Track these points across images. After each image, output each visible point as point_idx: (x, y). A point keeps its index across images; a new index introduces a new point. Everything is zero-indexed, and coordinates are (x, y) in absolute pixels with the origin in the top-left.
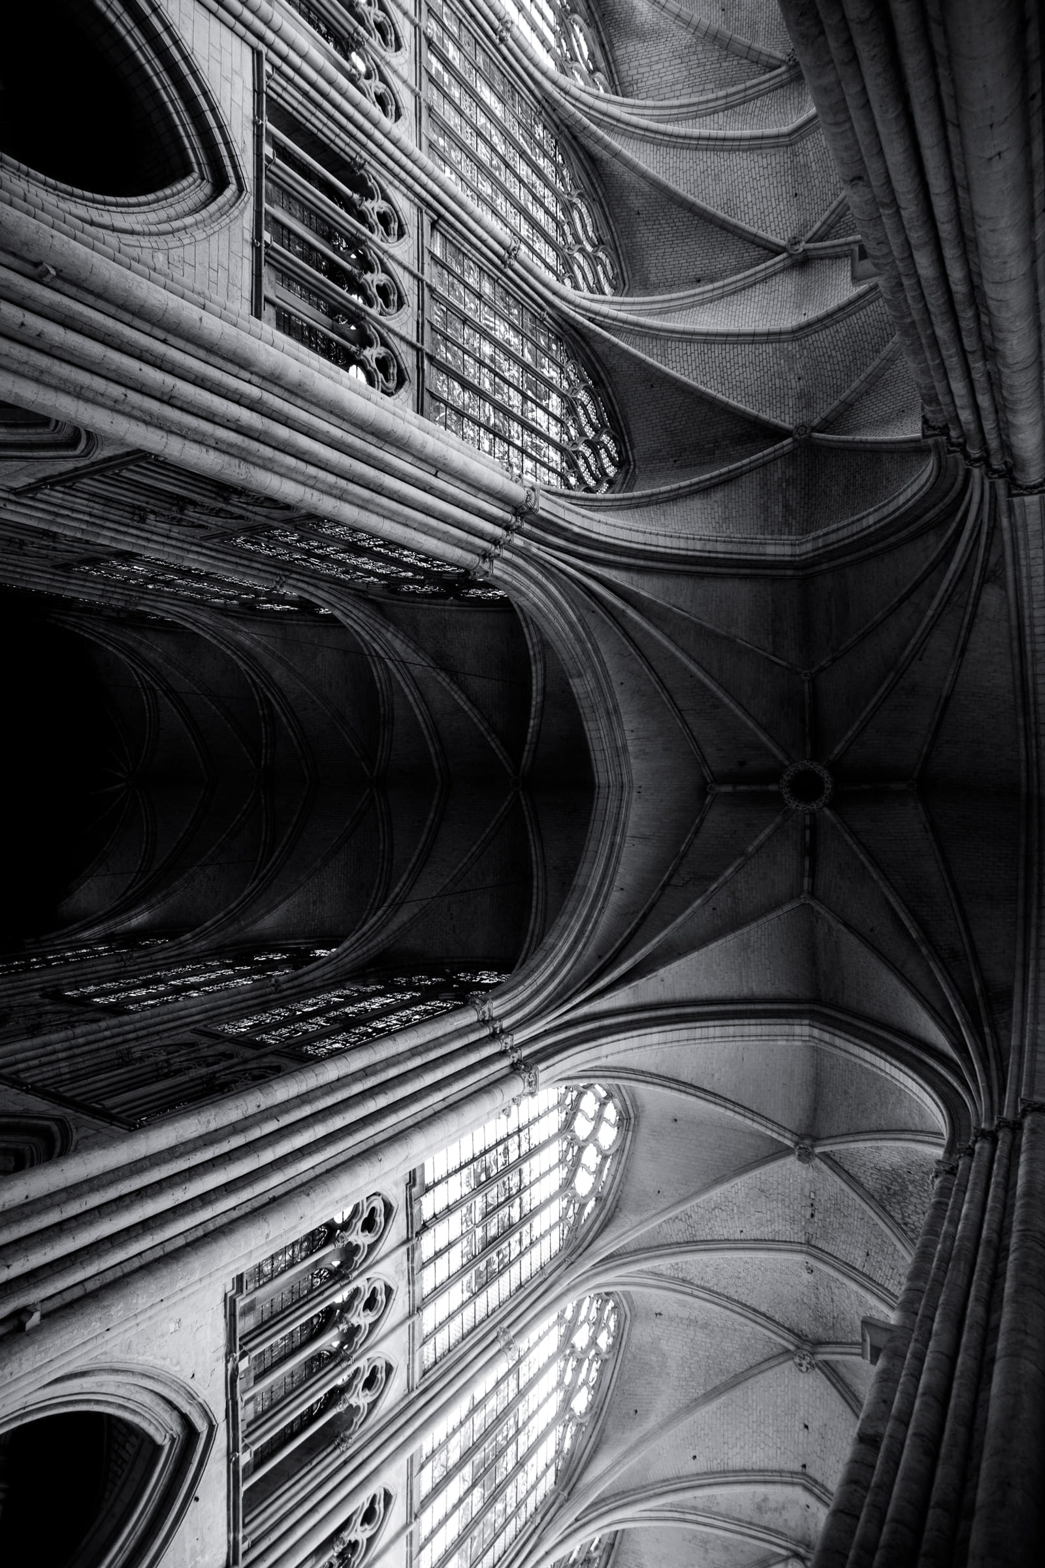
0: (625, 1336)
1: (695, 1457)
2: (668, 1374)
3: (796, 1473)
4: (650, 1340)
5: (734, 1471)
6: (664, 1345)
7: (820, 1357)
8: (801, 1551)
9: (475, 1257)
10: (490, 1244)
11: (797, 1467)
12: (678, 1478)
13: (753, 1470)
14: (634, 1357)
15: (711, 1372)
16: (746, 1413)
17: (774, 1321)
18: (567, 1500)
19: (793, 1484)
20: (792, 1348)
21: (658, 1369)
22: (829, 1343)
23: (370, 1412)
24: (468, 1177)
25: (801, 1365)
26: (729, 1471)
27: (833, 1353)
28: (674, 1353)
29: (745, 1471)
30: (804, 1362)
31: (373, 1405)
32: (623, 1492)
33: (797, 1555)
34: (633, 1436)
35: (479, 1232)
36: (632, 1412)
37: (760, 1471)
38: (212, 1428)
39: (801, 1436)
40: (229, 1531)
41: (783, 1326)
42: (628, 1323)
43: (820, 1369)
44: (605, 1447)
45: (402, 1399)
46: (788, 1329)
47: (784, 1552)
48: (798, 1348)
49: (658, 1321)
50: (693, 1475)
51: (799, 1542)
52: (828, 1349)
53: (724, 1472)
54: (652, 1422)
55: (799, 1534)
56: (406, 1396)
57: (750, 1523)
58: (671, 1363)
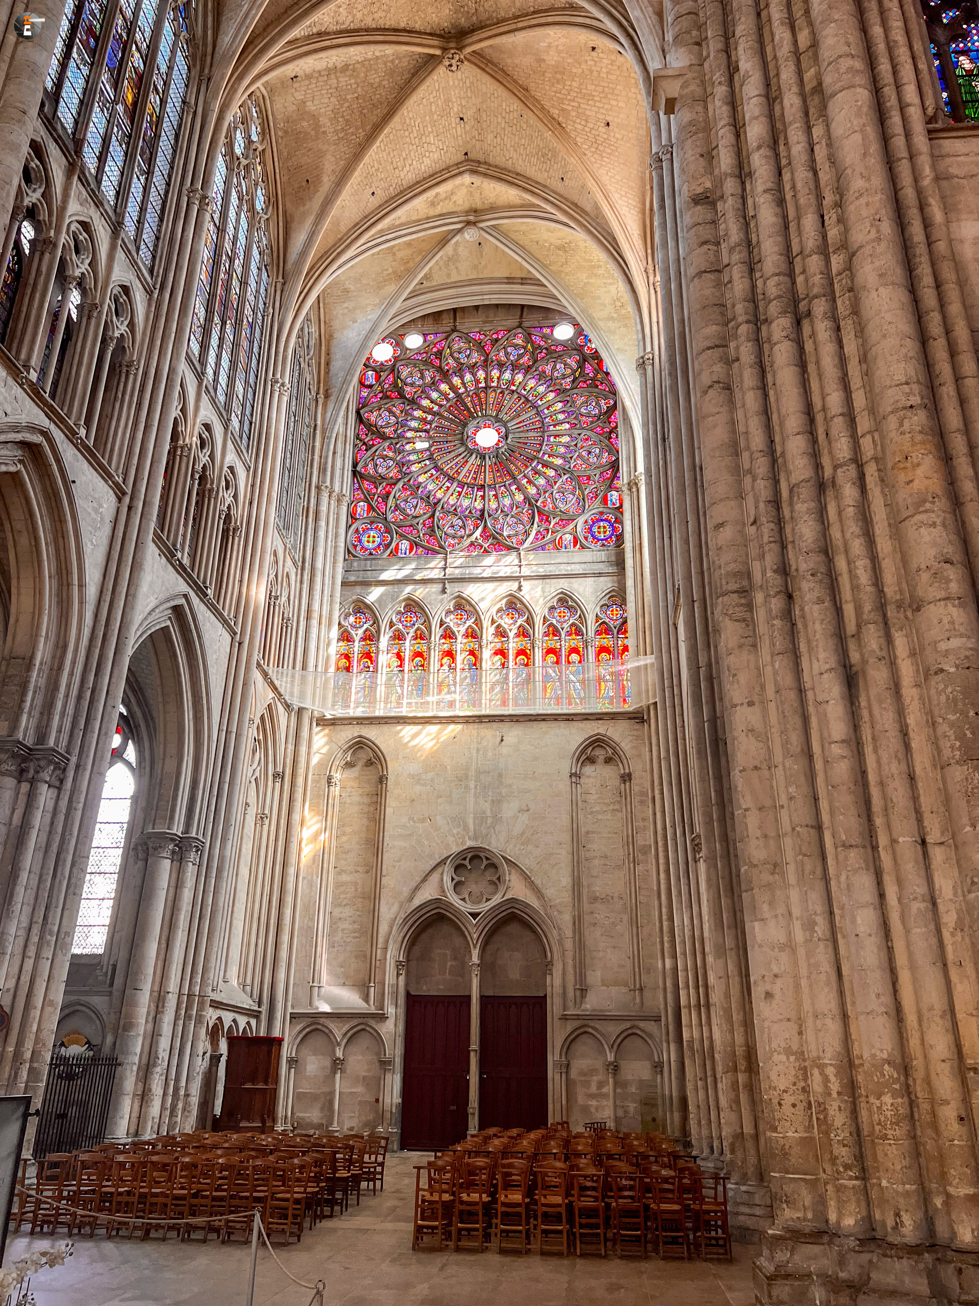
0: (270, 117)
1: (373, 194)
2: (324, 132)
3: (461, 163)
4: (294, 108)
5: (409, 188)
6: (311, 107)
7: (469, 50)
8: (472, 218)
9: (130, 136)
10: (135, 111)
11: (461, 157)
12: (365, 217)
13: (425, 179)
14: (286, 132)
15: (365, 111)
16: (407, 133)
17: (416, 32)
18: (284, 284)
19: (460, 173)
20: (438, 52)
21: (313, 133)
22: (473, 31)
23: (133, 331)
24: (80, 53)
25: (451, 65)
26: (405, 190)
27: (481, 40)
28: (323, 110)
29: (418, 182)
30: (454, 62)
31: (132, 325)
32: (326, 252)
33: (469, 223)
34: (316, 203)
35: (120, 108)
36: (304, 183)
37: (431, 176)
38: (45, 434)
39: (459, 129)
40: (106, 481)
41: (425, 33)
42: (268, 102)
43: (469, 60)
44: (294, 225)
45: (149, 305)
46: (430, 34)
47: (459, 226)
48: (444, 49)
49: (296, 85)
50: (377, 208)
51: (467, 212)
52: (475, 38)
53: (401, 192)
54: (327, 183)
55: (466, 206)
56: (150, 300)
57: (428, 218)
58: (324, 121)
